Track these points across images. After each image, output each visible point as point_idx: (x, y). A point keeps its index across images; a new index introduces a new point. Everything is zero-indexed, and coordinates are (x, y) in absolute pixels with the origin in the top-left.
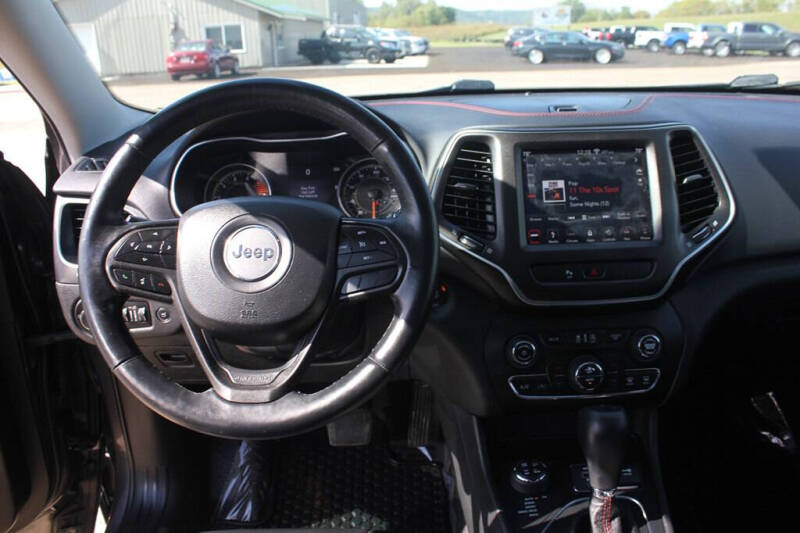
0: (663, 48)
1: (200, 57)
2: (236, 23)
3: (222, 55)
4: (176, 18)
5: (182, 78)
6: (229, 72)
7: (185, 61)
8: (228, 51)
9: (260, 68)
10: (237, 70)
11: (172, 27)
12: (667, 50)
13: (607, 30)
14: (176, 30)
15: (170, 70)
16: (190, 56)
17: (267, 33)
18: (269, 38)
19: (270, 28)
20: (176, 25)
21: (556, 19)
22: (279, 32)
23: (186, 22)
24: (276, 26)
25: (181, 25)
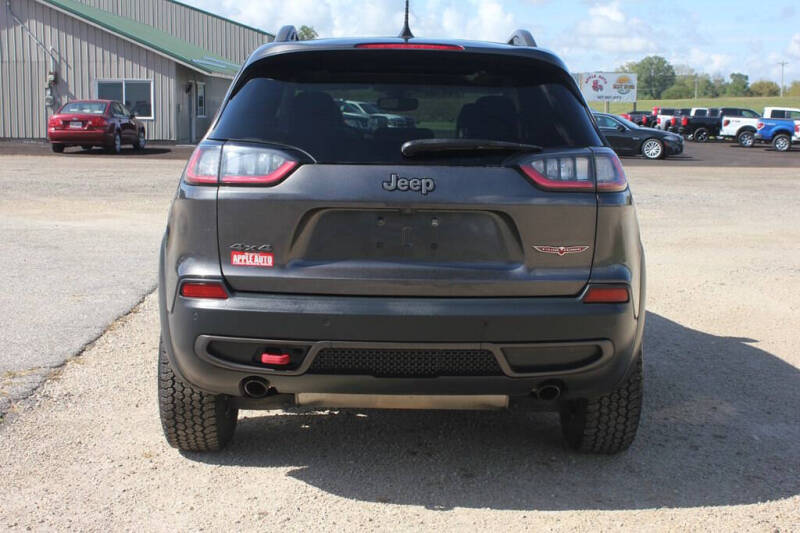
0: (759, 140)
1: (97, 121)
2: (144, 78)
3: (125, 121)
4: (58, 66)
5: (66, 150)
6: (131, 146)
7: (75, 126)
8: (132, 117)
9: (173, 143)
10: (142, 143)
11: (51, 77)
12: (763, 144)
13: (686, 112)
14: (56, 83)
15: (53, 137)
16: (83, 120)
17: (186, 96)
18: (186, 101)
19: (188, 89)
20: (57, 75)
21: (615, 92)
22: (200, 93)
23: (71, 72)
24: (196, 86)
25: (64, 76)
